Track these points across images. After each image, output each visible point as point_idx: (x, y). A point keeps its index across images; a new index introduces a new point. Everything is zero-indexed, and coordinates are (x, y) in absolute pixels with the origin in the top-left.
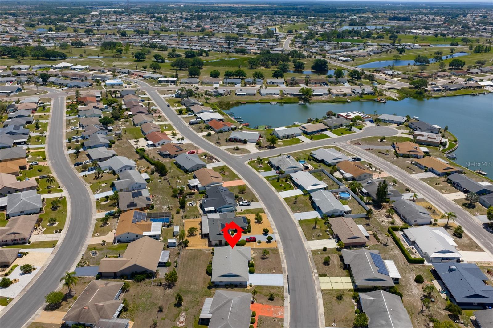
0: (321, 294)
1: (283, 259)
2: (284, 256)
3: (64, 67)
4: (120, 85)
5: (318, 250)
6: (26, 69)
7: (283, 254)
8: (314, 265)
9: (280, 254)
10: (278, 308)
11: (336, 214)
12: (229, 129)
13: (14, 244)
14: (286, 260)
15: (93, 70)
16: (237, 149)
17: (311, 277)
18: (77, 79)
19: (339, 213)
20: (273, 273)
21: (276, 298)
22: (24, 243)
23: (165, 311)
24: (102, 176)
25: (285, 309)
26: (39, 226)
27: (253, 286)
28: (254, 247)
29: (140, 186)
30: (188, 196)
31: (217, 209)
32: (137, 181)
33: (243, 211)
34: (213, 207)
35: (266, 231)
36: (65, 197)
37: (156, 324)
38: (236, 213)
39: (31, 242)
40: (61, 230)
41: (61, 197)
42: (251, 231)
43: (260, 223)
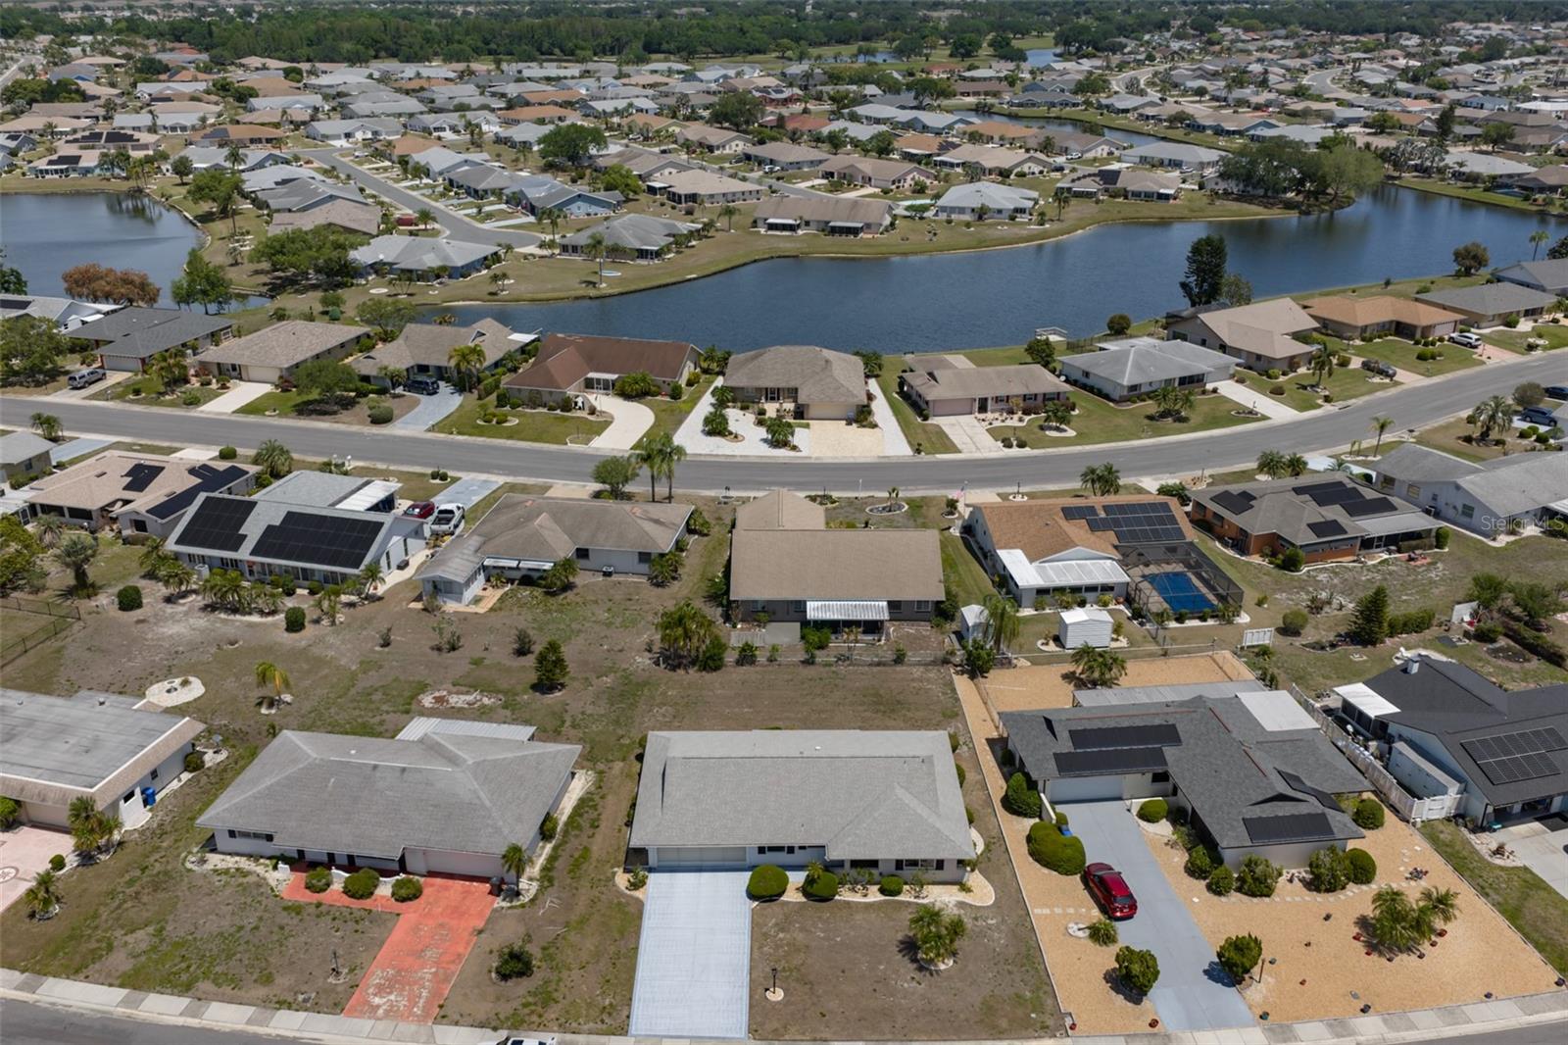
21: (518, 989)
22: (922, 413)
24: (1501, 443)
26: (1026, 412)
27: (638, 894)
28: (1037, 912)
29: (1468, 511)
30: (1503, 642)
31: (1393, 729)
32: (1465, 482)
33: (1498, 861)
34: (1391, 709)
35: (1232, 954)
36: (1265, 418)
37: (453, 648)
38: (1447, 833)
39: (934, 421)
40: (1021, 445)
41: (1251, 412)
42: (1235, 897)
43: (1372, 948)
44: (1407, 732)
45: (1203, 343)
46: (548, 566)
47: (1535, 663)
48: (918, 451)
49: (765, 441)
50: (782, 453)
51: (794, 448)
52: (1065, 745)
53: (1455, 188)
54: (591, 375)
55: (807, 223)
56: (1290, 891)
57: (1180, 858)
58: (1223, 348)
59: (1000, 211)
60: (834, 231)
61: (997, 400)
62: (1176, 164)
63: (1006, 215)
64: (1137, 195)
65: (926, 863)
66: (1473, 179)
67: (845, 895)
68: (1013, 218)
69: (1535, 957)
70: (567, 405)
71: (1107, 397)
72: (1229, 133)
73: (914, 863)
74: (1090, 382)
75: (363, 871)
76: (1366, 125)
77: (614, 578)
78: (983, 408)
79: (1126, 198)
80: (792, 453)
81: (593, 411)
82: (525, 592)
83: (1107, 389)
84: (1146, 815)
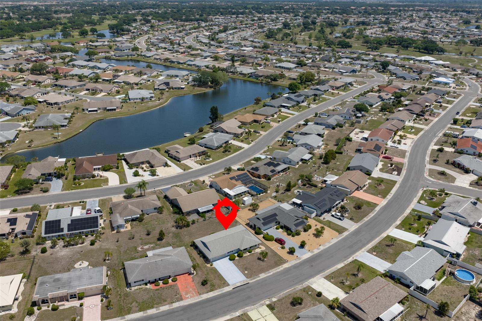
0: (238, 315)
1: (272, 271)
2: (278, 270)
3: (425, 61)
4: (446, 84)
5: (313, 290)
6: (392, 57)
7: (282, 269)
8: (284, 296)
9: (280, 267)
10: (195, 292)
11: (403, 281)
12: (474, 153)
13: (175, 159)
14: (274, 274)
15: (448, 67)
16: (443, 173)
17: (262, 299)
18: (417, 72)
19: (407, 282)
20: (243, 272)
21: (208, 286)
22: (178, 161)
23: (150, 236)
24: (286, 146)
25: (197, 297)
26: (199, 156)
27: (213, 266)
28: (272, 248)
29: (290, 162)
30: (307, 185)
31: (303, 204)
32: (289, 156)
33: (324, 220)
34: (301, 201)
35: (303, 244)
36: (244, 148)
37: (133, 238)
38: (316, 218)
39: (182, 162)
40: (204, 164)
41: (241, 147)
42: (296, 236)
43: (316, 237)
44: (305, 204)
45: (222, 132)
46: (139, 216)
47: (313, 188)
48: (185, 170)
49: (149, 175)
50: (155, 177)
51: (158, 175)
52: (262, 221)
53: (241, 77)
54: (94, 167)
55: (99, 109)
56: (302, 233)
57: (286, 233)
58: (227, 133)
59: (147, 98)
60: (109, 110)
61: (193, 155)
62: (177, 76)
63: (149, 99)
64: (176, 88)
65: (254, 246)
66: (244, 75)
67: (244, 255)
68: (151, 100)
69: (335, 232)
70: (94, 176)
71: (212, 149)
72: (182, 63)
73: (252, 247)
74: (207, 146)
75: (165, 280)
76: (211, 58)
77: (150, 215)
78: (190, 157)
79: (173, 89)
80: (158, 177)
81: (101, 177)
82: (134, 223)
83: (211, 147)
84: (277, 229)
